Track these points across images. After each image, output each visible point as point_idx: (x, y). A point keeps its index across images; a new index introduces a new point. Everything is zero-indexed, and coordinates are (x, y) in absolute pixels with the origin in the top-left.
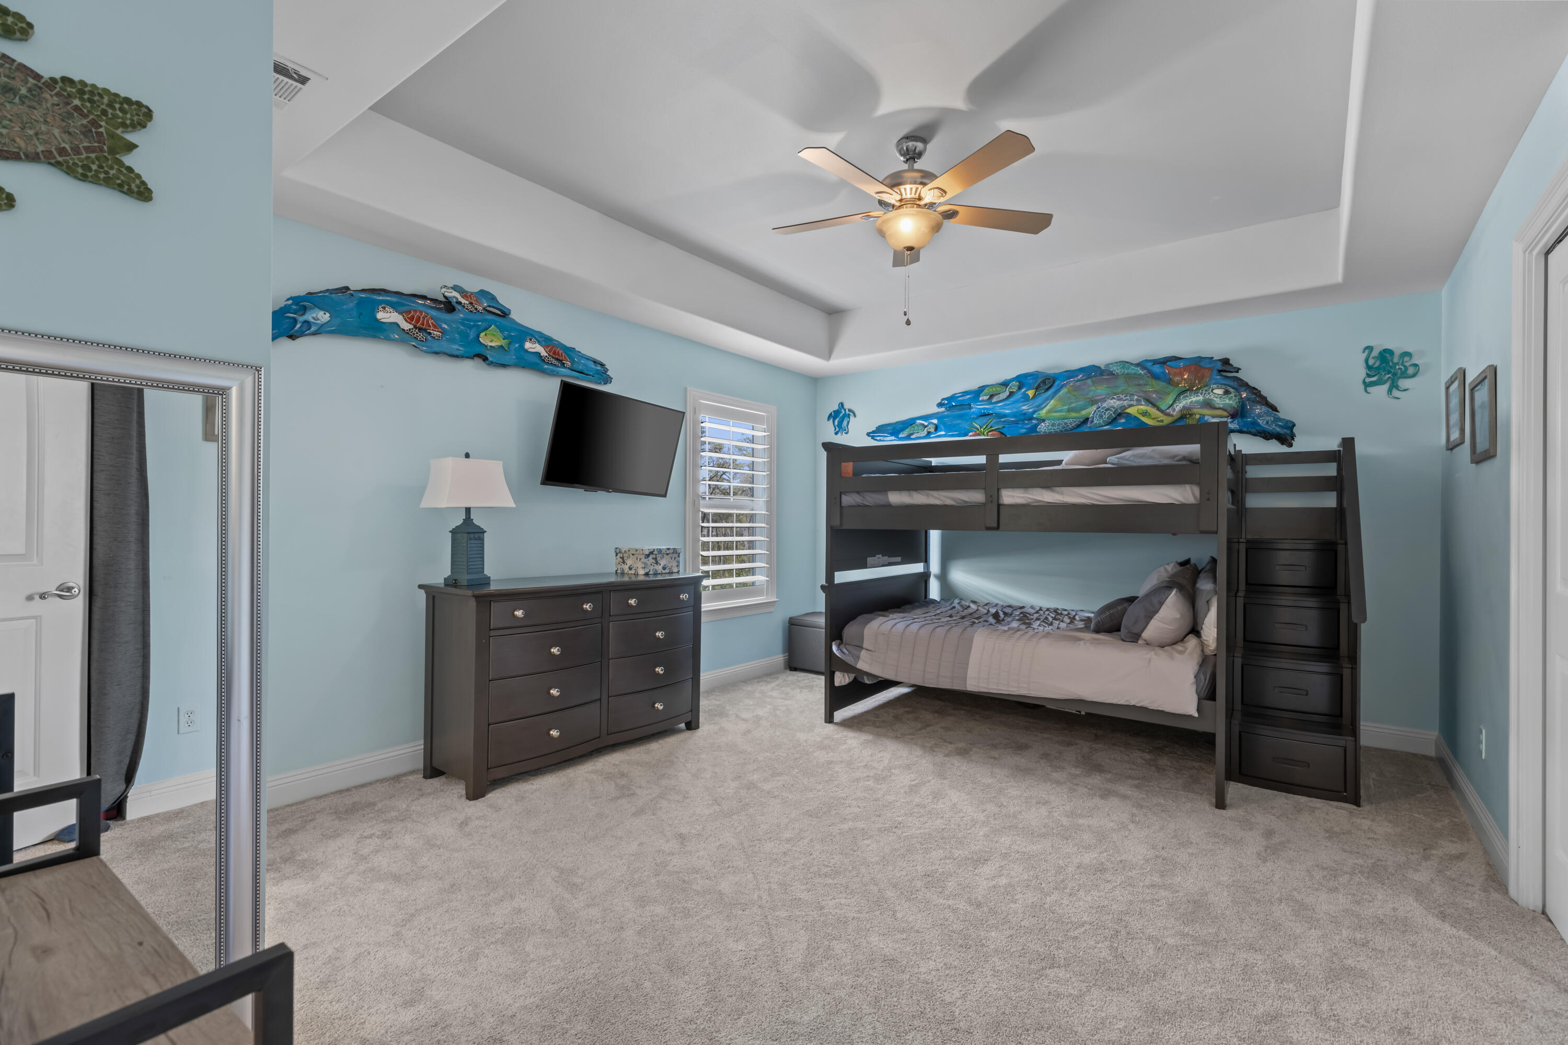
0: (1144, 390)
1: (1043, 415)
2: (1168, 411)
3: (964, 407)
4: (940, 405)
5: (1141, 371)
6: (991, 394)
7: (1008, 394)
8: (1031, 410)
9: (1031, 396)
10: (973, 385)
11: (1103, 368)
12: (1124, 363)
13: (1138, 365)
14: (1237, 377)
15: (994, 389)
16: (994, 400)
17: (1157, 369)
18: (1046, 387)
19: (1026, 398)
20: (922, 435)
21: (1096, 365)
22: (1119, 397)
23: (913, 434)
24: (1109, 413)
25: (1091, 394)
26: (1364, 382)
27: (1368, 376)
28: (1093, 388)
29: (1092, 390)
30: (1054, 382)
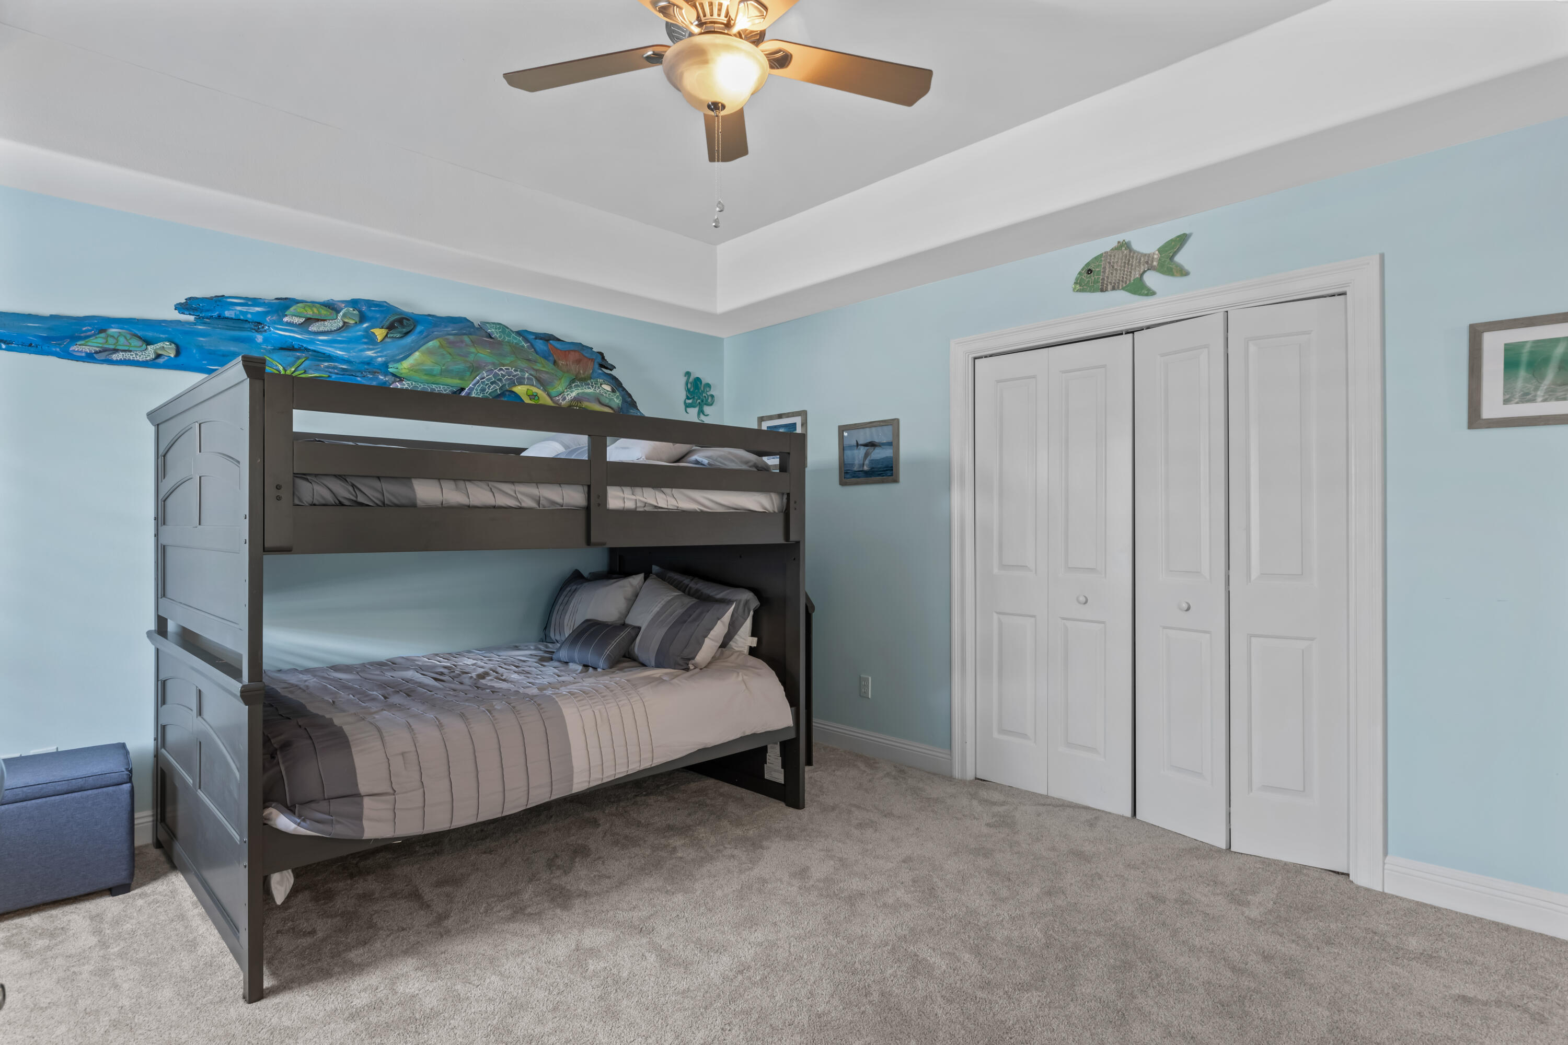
0: (536, 367)
1: (404, 371)
2: (557, 398)
3: (247, 325)
4: (182, 307)
5: (523, 343)
6: (309, 316)
7: (341, 324)
8: (380, 359)
9: (379, 338)
10: (270, 290)
11: (476, 326)
12: (503, 328)
13: (519, 333)
14: (610, 374)
15: (315, 310)
16: (314, 328)
17: (540, 345)
18: (404, 330)
19: (370, 340)
20: (141, 358)
21: (468, 318)
22: (508, 369)
23: (116, 351)
24: (495, 387)
25: (471, 358)
26: (685, 403)
27: (688, 398)
28: (473, 350)
29: (472, 353)
30: (415, 327)
